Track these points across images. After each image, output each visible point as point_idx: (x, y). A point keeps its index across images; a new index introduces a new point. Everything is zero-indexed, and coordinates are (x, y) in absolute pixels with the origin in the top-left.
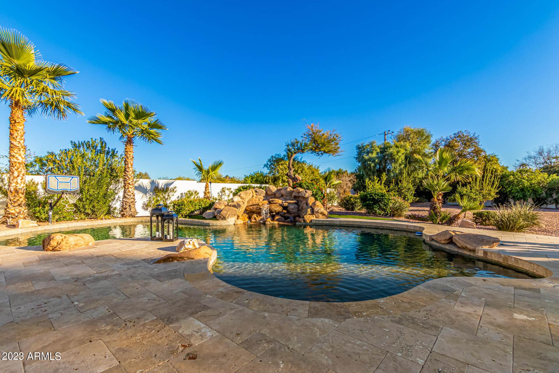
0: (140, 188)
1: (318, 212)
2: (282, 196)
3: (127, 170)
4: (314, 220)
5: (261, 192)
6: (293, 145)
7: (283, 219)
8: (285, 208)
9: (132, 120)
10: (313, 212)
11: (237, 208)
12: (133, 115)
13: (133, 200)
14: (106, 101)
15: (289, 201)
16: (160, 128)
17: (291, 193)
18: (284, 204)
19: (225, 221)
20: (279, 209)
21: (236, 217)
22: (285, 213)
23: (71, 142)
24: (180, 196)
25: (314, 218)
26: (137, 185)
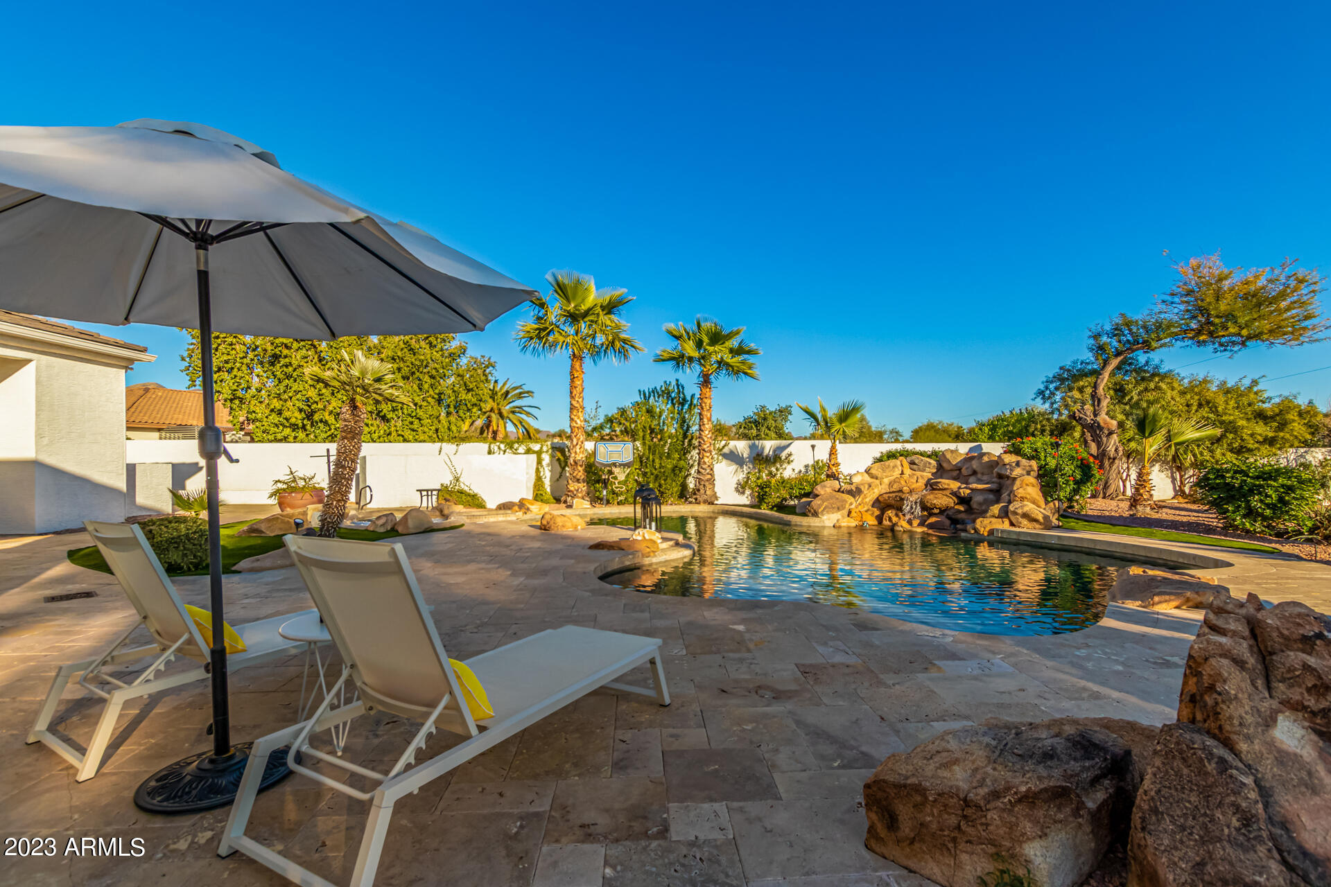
0: (733, 457)
1: (1015, 513)
2: (974, 473)
3: (702, 428)
4: (997, 530)
5: (925, 464)
6: (1116, 332)
7: (948, 522)
8: (963, 500)
9: (707, 347)
11: (854, 497)
12: (706, 340)
13: (709, 476)
14: (672, 326)
15: (974, 486)
16: (749, 352)
18: (961, 491)
19: (816, 519)
20: (947, 501)
21: (845, 512)
22: (960, 512)
23: (640, 391)
24: (803, 470)
25: (1006, 525)
26: (726, 450)
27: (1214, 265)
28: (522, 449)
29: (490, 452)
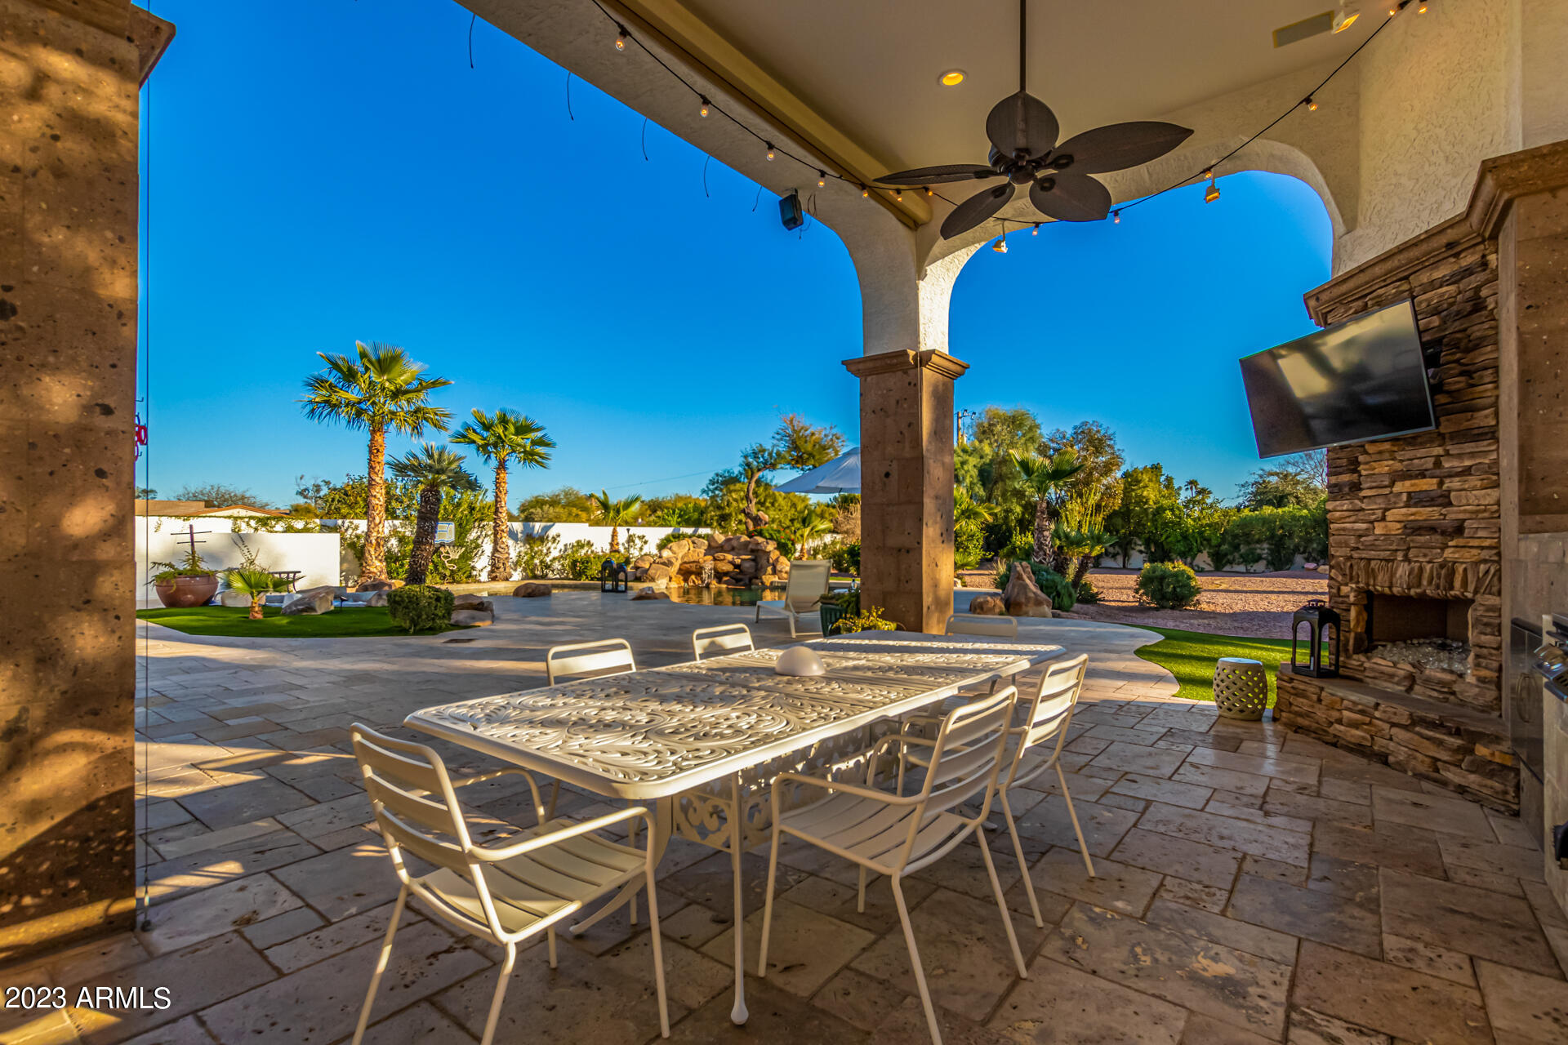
1: (782, 571)
3: (500, 510)
4: (775, 582)
5: (701, 542)
6: (755, 455)
7: (734, 581)
8: (737, 566)
10: (774, 572)
11: (668, 567)
15: (743, 557)
16: (547, 445)
17: (747, 544)
18: (736, 560)
20: (729, 568)
21: (668, 578)
22: (737, 574)
25: (776, 579)
27: (801, 420)
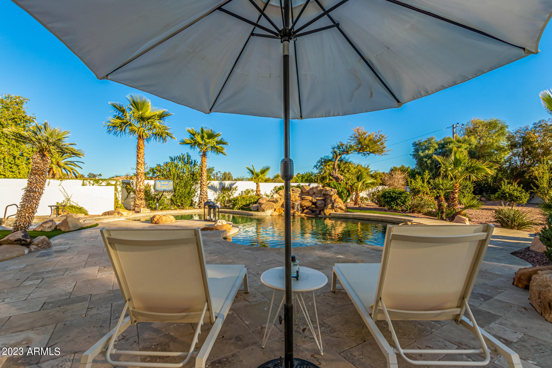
0: (213, 188)
1: (336, 207)
2: (314, 193)
3: (203, 175)
4: (332, 213)
5: (297, 190)
6: (338, 147)
7: (311, 212)
8: (314, 204)
9: (206, 140)
10: (333, 207)
11: (275, 203)
12: (206, 136)
13: (206, 196)
14: (189, 129)
15: (317, 198)
16: (224, 144)
17: (321, 191)
18: (313, 200)
19: (264, 213)
20: (309, 204)
21: (274, 209)
22: (313, 208)
23: (170, 157)
24: (241, 193)
25: (333, 212)
26: (209, 185)
27: (363, 130)
28: (104, 183)
29: (83, 185)
